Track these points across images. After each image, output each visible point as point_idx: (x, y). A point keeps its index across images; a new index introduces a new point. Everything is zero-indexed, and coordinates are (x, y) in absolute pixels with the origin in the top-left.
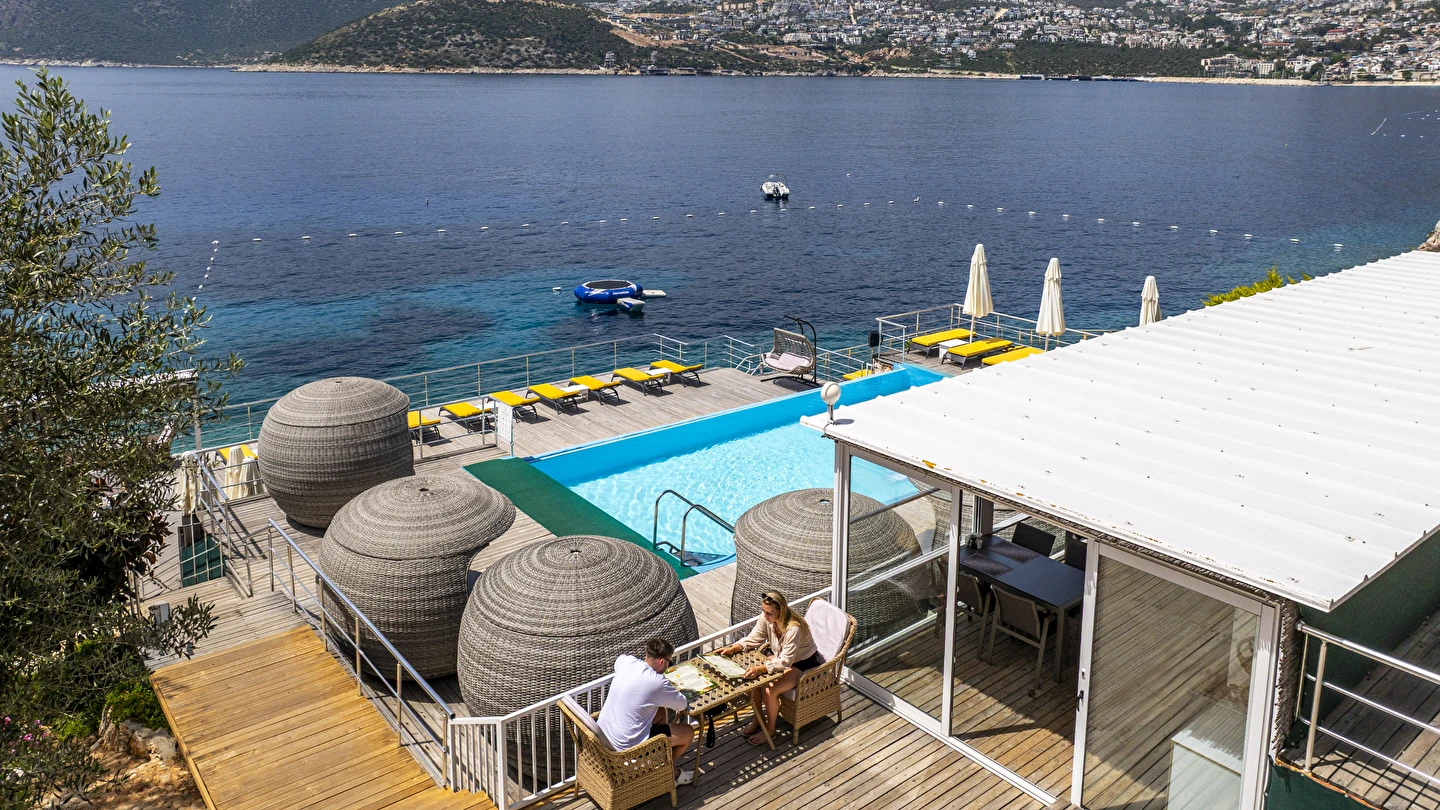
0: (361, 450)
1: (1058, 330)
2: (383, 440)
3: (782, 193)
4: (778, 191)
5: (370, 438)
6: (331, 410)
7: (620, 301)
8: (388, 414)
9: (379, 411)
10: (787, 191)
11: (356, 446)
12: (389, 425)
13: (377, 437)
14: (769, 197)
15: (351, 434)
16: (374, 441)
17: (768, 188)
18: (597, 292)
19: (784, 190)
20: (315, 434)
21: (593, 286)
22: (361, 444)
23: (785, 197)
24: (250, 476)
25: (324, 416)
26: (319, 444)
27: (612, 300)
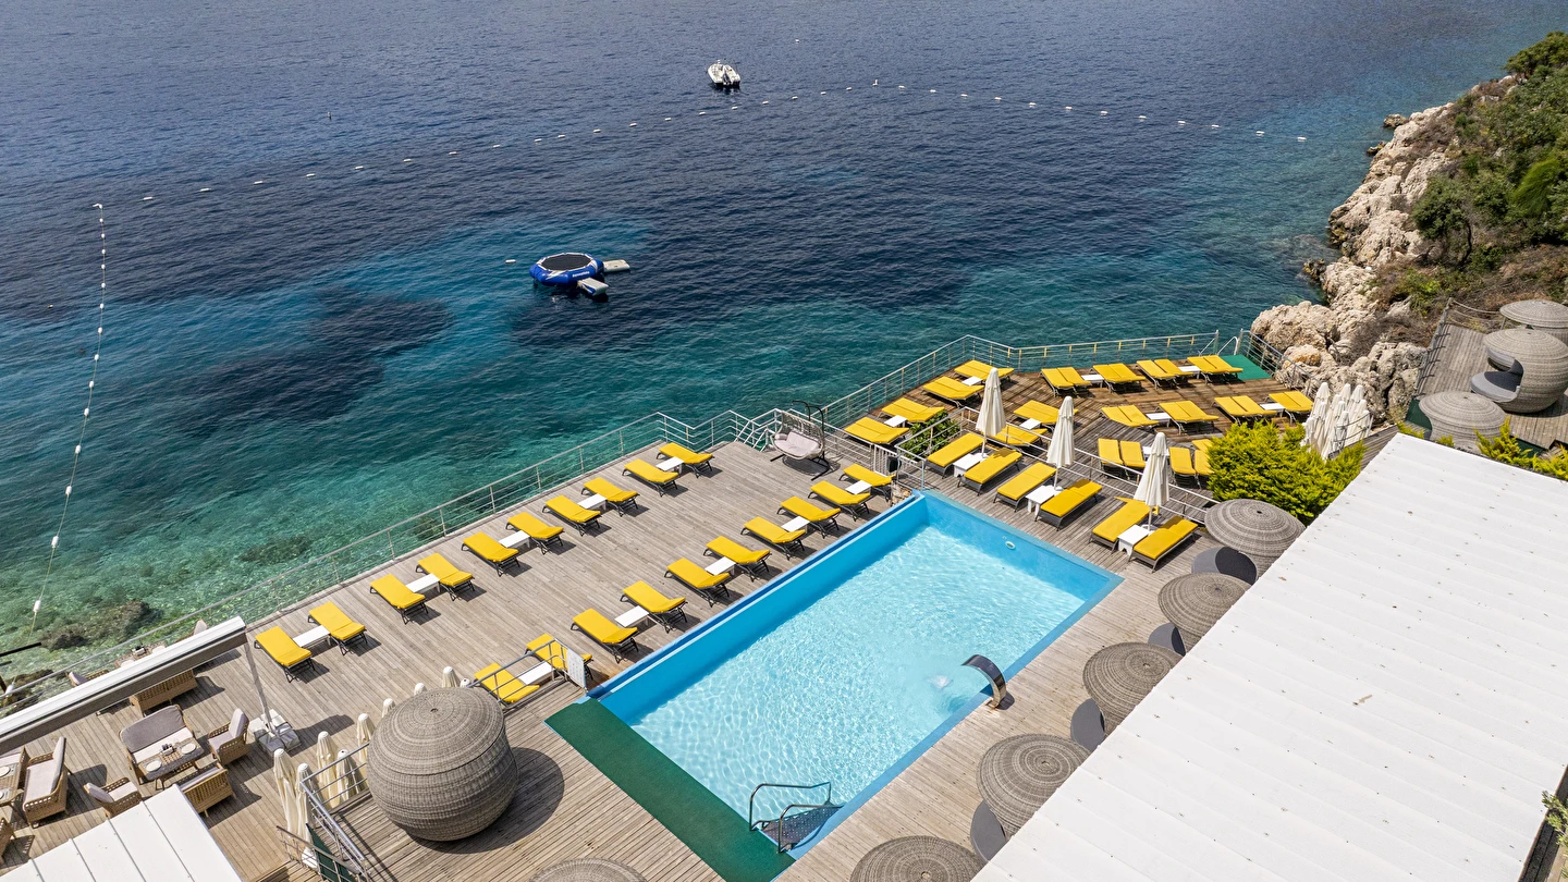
0: (474, 786)
1: (1068, 462)
2: (492, 770)
3: (732, 80)
4: (728, 78)
5: (481, 773)
6: (439, 754)
7: (581, 283)
8: (491, 743)
9: (482, 743)
10: (738, 78)
11: (470, 784)
12: (494, 754)
13: (487, 769)
14: (719, 86)
15: (463, 774)
16: (485, 774)
17: (716, 74)
18: (555, 274)
19: (734, 76)
20: (431, 781)
21: (551, 265)
22: (474, 781)
23: (736, 85)
24: (347, 769)
25: (435, 762)
26: (436, 790)
27: (573, 282)
